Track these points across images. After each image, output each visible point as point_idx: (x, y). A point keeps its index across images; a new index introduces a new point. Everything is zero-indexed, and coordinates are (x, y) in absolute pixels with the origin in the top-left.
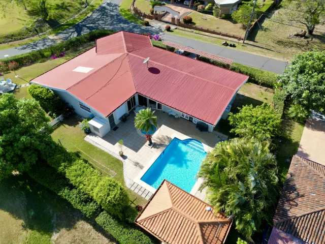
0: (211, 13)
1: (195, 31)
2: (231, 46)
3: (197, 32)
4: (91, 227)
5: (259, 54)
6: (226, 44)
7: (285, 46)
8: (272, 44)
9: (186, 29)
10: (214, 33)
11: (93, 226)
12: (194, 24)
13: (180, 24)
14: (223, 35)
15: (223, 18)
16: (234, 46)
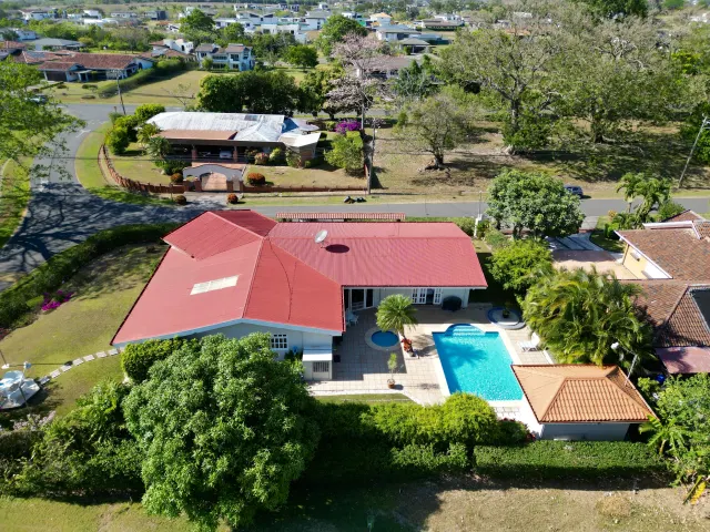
0: (285, 164)
1: (281, 194)
2: (359, 201)
3: (285, 194)
4: (463, 492)
5: (406, 202)
6: (350, 200)
7: (426, 184)
8: (409, 187)
9: (263, 194)
10: (315, 190)
11: (464, 488)
12: (272, 184)
13: (245, 190)
14: (332, 190)
15: (308, 167)
16: (363, 201)
